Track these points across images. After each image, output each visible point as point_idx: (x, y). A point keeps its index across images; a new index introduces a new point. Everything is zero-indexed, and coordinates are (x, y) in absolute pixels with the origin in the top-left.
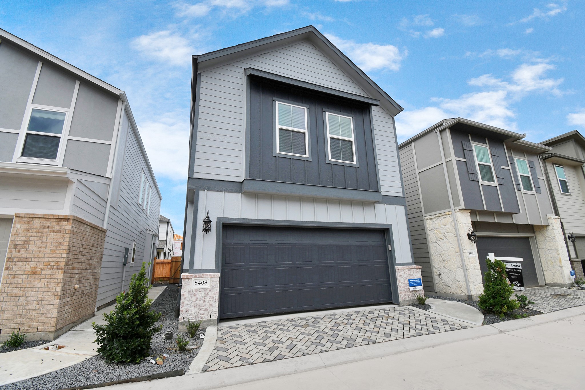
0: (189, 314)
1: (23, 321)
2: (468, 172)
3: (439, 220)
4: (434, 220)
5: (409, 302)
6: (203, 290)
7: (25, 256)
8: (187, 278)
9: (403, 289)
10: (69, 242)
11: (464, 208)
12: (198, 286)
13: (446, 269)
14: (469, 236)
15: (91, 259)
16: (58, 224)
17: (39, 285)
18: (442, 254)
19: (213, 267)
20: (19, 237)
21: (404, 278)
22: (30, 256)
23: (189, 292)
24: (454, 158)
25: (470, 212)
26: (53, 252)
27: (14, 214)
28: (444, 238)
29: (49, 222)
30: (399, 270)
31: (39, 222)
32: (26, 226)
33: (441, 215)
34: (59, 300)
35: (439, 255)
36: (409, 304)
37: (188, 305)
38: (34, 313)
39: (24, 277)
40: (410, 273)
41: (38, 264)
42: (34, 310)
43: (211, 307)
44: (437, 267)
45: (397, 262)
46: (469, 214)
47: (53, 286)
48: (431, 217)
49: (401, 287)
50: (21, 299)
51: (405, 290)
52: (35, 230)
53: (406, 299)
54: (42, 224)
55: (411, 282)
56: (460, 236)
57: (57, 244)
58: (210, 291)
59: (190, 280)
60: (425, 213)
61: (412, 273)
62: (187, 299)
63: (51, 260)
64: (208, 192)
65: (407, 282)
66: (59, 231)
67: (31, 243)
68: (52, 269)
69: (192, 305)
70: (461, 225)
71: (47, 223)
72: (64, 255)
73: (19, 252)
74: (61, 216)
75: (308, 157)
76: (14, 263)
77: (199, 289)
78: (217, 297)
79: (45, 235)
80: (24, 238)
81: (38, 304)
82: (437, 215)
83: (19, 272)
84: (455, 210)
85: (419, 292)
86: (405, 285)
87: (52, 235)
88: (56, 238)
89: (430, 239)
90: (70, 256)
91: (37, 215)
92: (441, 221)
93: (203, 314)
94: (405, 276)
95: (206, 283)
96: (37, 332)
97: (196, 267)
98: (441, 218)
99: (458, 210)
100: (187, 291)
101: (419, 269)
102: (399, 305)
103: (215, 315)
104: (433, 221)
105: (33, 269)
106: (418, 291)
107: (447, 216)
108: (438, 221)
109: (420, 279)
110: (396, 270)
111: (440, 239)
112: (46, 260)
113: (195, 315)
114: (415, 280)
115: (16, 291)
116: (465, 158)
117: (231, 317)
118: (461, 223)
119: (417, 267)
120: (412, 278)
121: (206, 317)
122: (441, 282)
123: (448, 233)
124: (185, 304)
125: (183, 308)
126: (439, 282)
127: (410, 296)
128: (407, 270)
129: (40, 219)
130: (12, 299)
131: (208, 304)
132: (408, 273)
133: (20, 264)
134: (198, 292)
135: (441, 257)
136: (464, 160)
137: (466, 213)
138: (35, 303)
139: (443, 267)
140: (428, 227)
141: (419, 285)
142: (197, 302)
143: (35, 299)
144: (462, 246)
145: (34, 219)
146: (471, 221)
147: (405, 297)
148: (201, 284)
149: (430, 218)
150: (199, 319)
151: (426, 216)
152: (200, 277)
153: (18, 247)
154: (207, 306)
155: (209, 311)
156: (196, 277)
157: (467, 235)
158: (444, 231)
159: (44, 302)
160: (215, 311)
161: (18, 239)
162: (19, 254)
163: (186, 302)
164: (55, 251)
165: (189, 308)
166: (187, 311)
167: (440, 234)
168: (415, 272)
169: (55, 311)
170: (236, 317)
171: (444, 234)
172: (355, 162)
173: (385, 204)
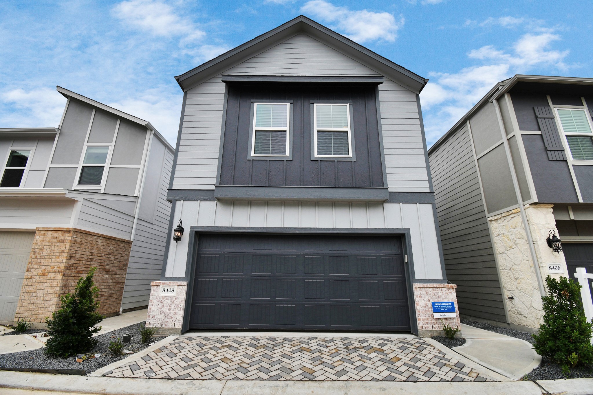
0: (155, 320)
1: (33, 312)
2: (546, 149)
3: (506, 221)
4: (500, 221)
5: (433, 333)
6: (169, 298)
7: (39, 261)
8: (156, 285)
9: (423, 315)
10: (70, 250)
11: (537, 202)
12: (165, 294)
13: (519, 290)
14: (550, 242)
15: (107, 265)
16: (63, 235)
17: (46, 284)
18: (513, 269)
19: (183, 275)
20: (37, 246)
21: (425, 300)
22: (43, 261)
23: (157, 298)
24: (517, 132)
25: (552, 208)
26: (57, 258)
27: (36, 228)
28: (515, 246)
29: (57, 234)
30: (418, 289)
31: (51, 234)
32: (42, 237)
33: (507, 214)
34: (58, 297)
35: (509, 270)
36: (433, 336)
37: (155, 312)
38: (40, 306)
39: (37, 277)
40: (435, 294)
41: (47, 268)
42: (40, 304)
43: (175, 316)
44: (508, 287)
45: (417, 278)
46: (552, 210)
47: (54, 285)
48: (496, 218)
49: (419, 312)
50: (34, 295)
51: (427, 316)
52: (47, 241)
53: (429, 329)
54: (53, 236)
55: (436, 305)
56: (535, 242)
57: (60, 251)
58: (176, 299)
59: (158, 287)
60: (489, 213)
61: (440, 294)
62: (154, 305)
63: (55, 264)
64: (185, 202)
65: (430, 305)
66: (63, 241)
67: (45, 250)
68: (55, 272)
69: (158, 312)
70: (534, 226)
71: (56, 235)
72: (64, 261)
73: (36, 257)
74: (65, 228)
75: (288, 156)
76: (32, 267)
77: (166, 297)
78: (182, 306)
79: (54, 244)
80: (41, 246)
81: (44, 300)
82: (503, 215)
83: (35, 274)
84: (524, 205)
85: (451, 321)
86: (427, 310)
87: (58, 244)
88: (60, 246)
89: (497, 248)
90: (72, 261)
91: (50, 228)
92: (509, 222)
93: (167, 322)
94: (427, 298)
95: (173, 291)
96: (41, 322)
97: (168, 275)
98: (509, 218)
99: (528, 205)
100: (155, 297)
101: (453, 288)
102: (418, 336)
103: (179, 324)
104: (499, 224)
105: (43, 271)
106: (449, 319)
107: (516, 214)
108: (505, 223)
109: (452, 303)
110: (414, 289)
111: (509, 248)
112: (52, 264)
113: (160, 321)
114: (443, 304)
115: (31, 288)
116: (540, 130)
117: (201, 328)
118: (534, 224)
119: (448, 286)
120: (440, 300)
121: (170, 325)
122: (514, 309)
123: (519, 240)
124: (152, 310)
125: (150, 314)
126: (512, 310)
127: (435, 325)
128: (430, 289)
129: (52, 232)
130: (28, 295)
131: (173, 312)
132: (432, 294)
133: (36, 267)
134: (165, 299)
135: (512, 274)
136: (539, 133)
137: (546, 209)
138: (42, 298)
139: (515, 288)
140: (493, 231)
141: (452, 310)
142: (163, 309)
143: (41, 295)
144: (538, 257)
145: (48, 231)
146: (555, 220)
147: (427, 325)
148: (168, 292)
149: (495, 220)
150: (164, 326)
151: (490, 217)
152: (168, 284)
153: (36, 254)
154: (172, 314)
155: (173, 319)
156: (163, 284)
157: (546, 241)
158: (514, 236)
159: (47, 299)
160: (179, 320)
161: (37, 248)
162: (36, 259)
163: (153, 309)
164: (59, 257)
165: (155, 314)
166: (153, 317)
167: (508, 241)
168: (444, 293)
169: (54, 306)
170: (205, 328)
171: (514, 241)
172: (351, 155)
173: (401, 204)
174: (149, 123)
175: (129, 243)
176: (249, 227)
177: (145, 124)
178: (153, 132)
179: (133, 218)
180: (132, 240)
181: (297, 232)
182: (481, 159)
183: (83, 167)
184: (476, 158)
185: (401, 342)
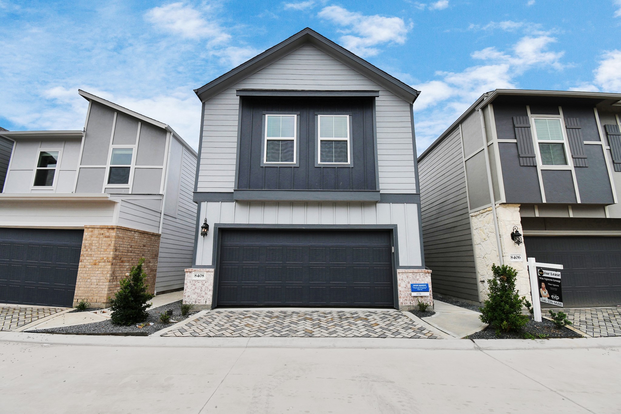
0: (190, 299)
1: (89, 295)
2: (519, 155)
3: (483, 217)
4: (478, 217)
5: (411, 307)
6: (201, 282)
7: (90, 253)
8: (189, 272)
9: (403, 294)
10: (115, 244)
11: (505, 202)
12: (197, 278)
13: (489, 275)
14: (515, 236)
15: (143, 255)
16: (108, 232)
17: (98, 272)
18: (485, 257)
19: (210, 264)
20: (87, 241)
21: (406, 282)
22: (93, 253)
23: (190, 282)
24: (495, 140)
25: (519, 207)
26: (105, 250)
27: (84, 226)
28: (488, 239)
29: (103, 231)
30: (400, 274)
31: (98, 231)
32: (90, 234)
33: (484, 212)
34: (109, 282)
35: (483, 258)
36: (410, 310)
37: (189, 292)
38: (95, 290)
39: (90, 266)
40: (414, 277)
41: (97, 259)
42: (95, 288)
43: (206, 295)
44: (481, 272)
45: (400, 265)
46: (519, 209)
47: (105, 273)
48: (476, 214)
49: (400, 291)
50: (89, 280)
51: (406, 294)
52: (95, 236)
53: (407, 305)
54: (99, 232)
55: (414, 286)
56: (501, 236)
57: (107, 245)
58: (206, 282)
59: (191, 273)
60: (471, 209)
61: (418, 277)
62: (188, 287)
63: (104, 256)
64: (208, 203)
65: (409, 286)
66: (109, 237)
67: (94, 245)
68: (104, 262)
69: (192, 292)
70: (501, 223)
71: (102, 232)
72: (112, 253)
73: (87, 251)
74: (109, 226)
75: (295, 163)
76: (84, 258)
77: (198, 281)
78: (211, 288)
79: (101, 239)
80: (90, 241)
81: (97, 285)
82: (481, 212)
83: (87, 264)
84: (495, 205)
85: (426, 298)
86: (407, 290)
87: (105, 239)
88: (107, 241)
89: (475, 240)
90: (117, 253)
91: (96, 226)
92: (485, 218)
93: (200, 300)
94: (408, 280)
95: (203, 276)
96: (96, 302)
97: (198, 263)
98: (485, 214)
99: (498, 205)
100: (189, 281)
101: (429, 273)
102: (398, 310)
103: (209, 301)
104: (478, 219)
105: (94, 262)
106: (424, 297)
107: (490, 212)
108: (482, 219)
109: (427, 285)
110: (398, 274)
111: (484, 240)
112: (102, 256)
113: (194, 300)
114: (419, 285)
115: (86, 275)
116: (516, 138)
117: (226, 305)
118: (501, 221)
119: (425, 271)
120: (418, 282)
121: (203, 302)
122: (484, 290)
123: (491, 233)
124: (187, 291)
125: (186, 294)
126: (483, 291)
127: (412, 301)
128: (410, 274)
129: (98, 229)
130: (84, 281)
131: (204, 292)
132: (411, 277)
133: (88, 258)
134: (197, 283)
135: (484, 261)
136: (515, 141)
137: (514, 208)
138: (96, 283)
139: (486, 274)
140: (473, 225)
141: (427, 290)
142: (195, 290)
143: (95, 281)
144: (503, 248)
145: (95, 229)
146: (521, 217)
147: (406, 302)
148: (199, 277)
149: (475, 216)
150: (197, 303)
151: (472, 213)
152: (199, 271)
153: (86, 248)
154: (203, 294)
155: (204, 298)
156: (195, 271)
157: (510, 235)
158: (487, 230)
159: (100, 284)
160: (209, 299)
161: (87, 242)
162: (87, 252)
163: (188, 290)
164: (106, 250)
165: (190, 294)
166: (189, 296)
167: (483, 234)
168: (422, 276)
169: (106, 289)
170: (230, 305)
171: (487, 234)
172: (349, 162)
173: (391, 203)
174: (168, 127)
175: (158, 236)
176: (263, 224)
177: (165, 127)
178: (172, 134)
179: (160, 214)
180: (160, 233)
181: (304, 228)
182: (468, 161)
183: (111, 168)
184: (464, 160)
185: (384, 314)
